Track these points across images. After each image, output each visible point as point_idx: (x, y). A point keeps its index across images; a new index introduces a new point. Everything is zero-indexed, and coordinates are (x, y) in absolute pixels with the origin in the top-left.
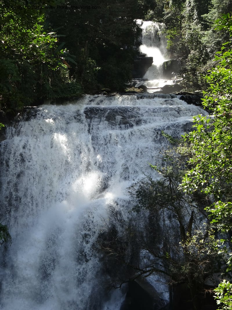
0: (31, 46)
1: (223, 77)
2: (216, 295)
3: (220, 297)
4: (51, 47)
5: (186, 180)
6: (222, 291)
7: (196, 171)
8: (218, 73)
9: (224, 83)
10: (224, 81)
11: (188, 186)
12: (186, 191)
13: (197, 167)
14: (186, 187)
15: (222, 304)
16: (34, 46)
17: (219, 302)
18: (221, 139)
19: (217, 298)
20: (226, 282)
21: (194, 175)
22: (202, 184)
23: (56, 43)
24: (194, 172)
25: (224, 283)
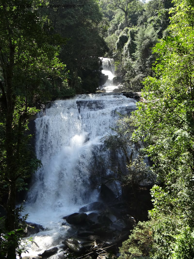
0: (53, 68)
1: (151, 82)
2: (151, 193)
3: (153, 193)
4: (63, 69)
5: (134, 135)
6: (154, 190)
7: (139, 131)
8: (149, 80)
9: (152, 85)
10: (152, 84)
11: (135, 138)
12: (134, 141)
13: (139, 128)
14: (134, 138)
15: (154, 197)
16: (54, 68)
17: (152, 196)
18: (151, 113)
19: (152, 194)
20: (156, 186)
21: (138, 132)
22: (142, 137)
23: (65, 67)
24: (138, 131)
25: (155, 186)
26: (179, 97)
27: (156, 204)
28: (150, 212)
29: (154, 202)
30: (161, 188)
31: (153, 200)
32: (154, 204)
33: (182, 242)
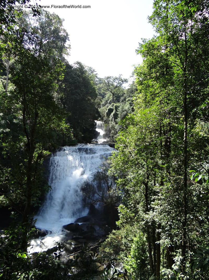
2: (118, 209)
3: (120, 210)
4: (67, 128)
5: (109, 172)
6: (120, 208)
12: (109, 175)
13: (113, 168)
15: (120, 212)
16: (62, 128)
17: (119, 212)
18: (120, 158)
21: (112, 170)
22: (114, 173)
23: (69, 127)
25: (121, 205)
26: (138, 149)
27: (121, 217)
28: (117, 223)
29: (120, 216)
30: (125, 206)
31: (119, 215)
32: (120, 217)
33: (137, 242)
